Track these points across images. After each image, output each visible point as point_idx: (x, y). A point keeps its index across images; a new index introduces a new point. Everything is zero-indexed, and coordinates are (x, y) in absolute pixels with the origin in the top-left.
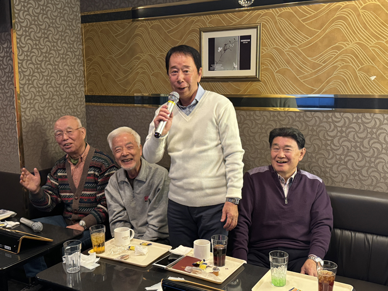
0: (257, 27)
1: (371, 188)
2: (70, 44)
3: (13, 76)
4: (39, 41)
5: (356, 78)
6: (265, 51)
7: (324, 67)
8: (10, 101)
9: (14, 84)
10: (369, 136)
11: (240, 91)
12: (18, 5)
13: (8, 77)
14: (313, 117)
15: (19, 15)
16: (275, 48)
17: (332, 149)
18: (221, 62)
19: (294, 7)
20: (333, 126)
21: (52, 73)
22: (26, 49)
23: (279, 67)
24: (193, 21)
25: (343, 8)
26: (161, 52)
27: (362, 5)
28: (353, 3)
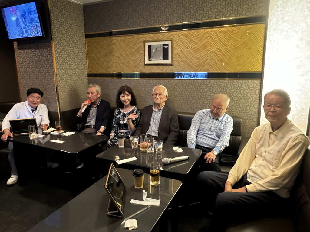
0: (171, 40)
2: (80, 48)
3: (53, 65)
4: (65, 47)
5: (216, 64)
7: (202, 59)
8: (52, 77)
9: (53, 68)
11: (163, 70)
13: (51, 65)
15: (55, 34)
16: (180, 50)
17: (206, 97)
18: (154, 56)
19: (188, 31)
20: (206, 86)
22: (59, 51)
23: (182, 59)
24: (141, 37)
25: (210, 32)
26: (125, 52)
27: (218, 30)
28: (215, 29)
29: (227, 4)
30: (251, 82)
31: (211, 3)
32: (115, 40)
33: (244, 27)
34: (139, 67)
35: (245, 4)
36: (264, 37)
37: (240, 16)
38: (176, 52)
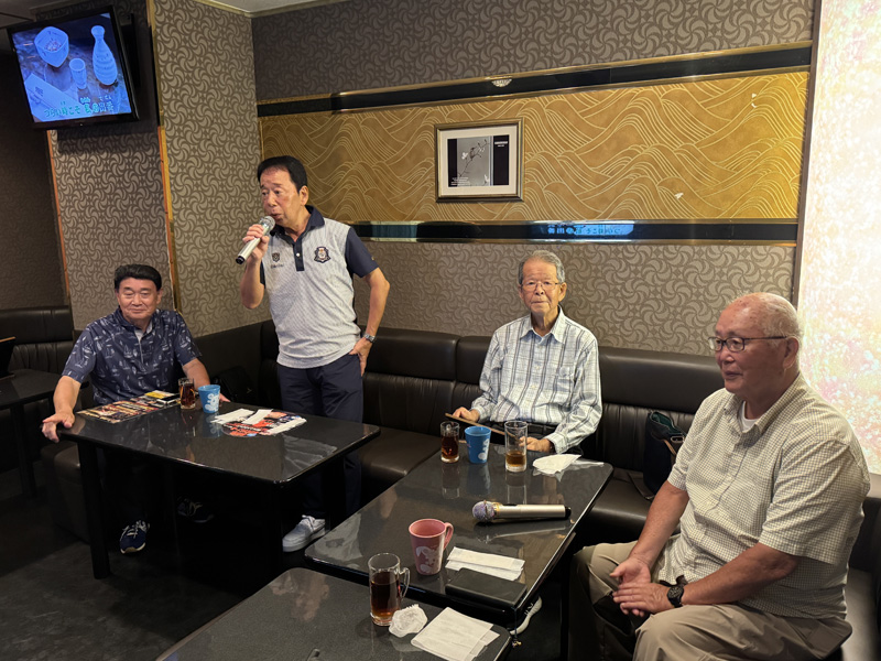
0: (516, 124)
1: (677, 350)
2: (243, 148)
3: (163, 198)
4: (199, 144)
5: (656, 196)
6: (529, 158)
7: (613, 180)
8: (159, 234)
9: (164, 210)
10: (674, 276)
11: (494, 215)
12: (167, 92)
13: (156, 199)
14: (597, 252)
15: (168, 107)
16: (543, 154)
17: (623, 297)
18: (467, 173)
19: (569, 96)
20: (624, 264)
21: (218, 191)
22: (179, 157)
23: (549, 181)
24: (424, 115)
25: (637, 97)
26: (379, 159)
27: (663, 92)
28: (651, 89)
29: (689, 11)
30: (764, 252)
31: (640, 8)
32: (348, 121)
33: (742, 80)
34: (419, 206)
35: (744, 12)
36: (803, 112)
37: (729, 48)
38: (532, 158)
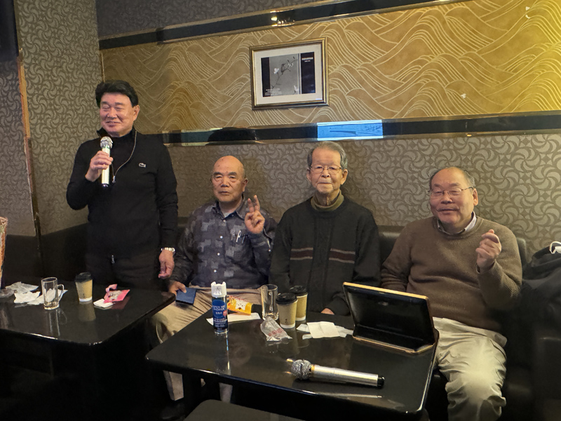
0: (321, 43)
5: (444, 96)
6: (332, 70)
7: (406, 85)
16: (345, 66)
18: (278, 84)
20: (419, 155)
21: (68, 110)
23: (350, 88)
24: (241, 39)
25: (424, 15)
27: (447, 10)
28: (436, 8)
30: (543, 140)
38: (335, 70)
